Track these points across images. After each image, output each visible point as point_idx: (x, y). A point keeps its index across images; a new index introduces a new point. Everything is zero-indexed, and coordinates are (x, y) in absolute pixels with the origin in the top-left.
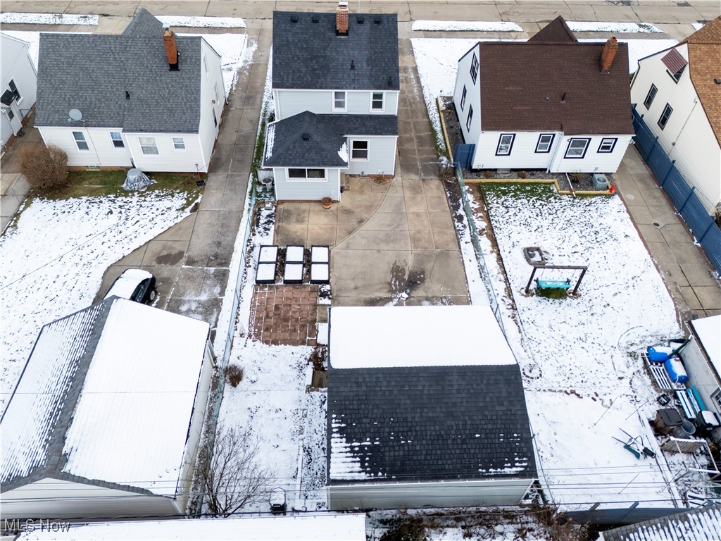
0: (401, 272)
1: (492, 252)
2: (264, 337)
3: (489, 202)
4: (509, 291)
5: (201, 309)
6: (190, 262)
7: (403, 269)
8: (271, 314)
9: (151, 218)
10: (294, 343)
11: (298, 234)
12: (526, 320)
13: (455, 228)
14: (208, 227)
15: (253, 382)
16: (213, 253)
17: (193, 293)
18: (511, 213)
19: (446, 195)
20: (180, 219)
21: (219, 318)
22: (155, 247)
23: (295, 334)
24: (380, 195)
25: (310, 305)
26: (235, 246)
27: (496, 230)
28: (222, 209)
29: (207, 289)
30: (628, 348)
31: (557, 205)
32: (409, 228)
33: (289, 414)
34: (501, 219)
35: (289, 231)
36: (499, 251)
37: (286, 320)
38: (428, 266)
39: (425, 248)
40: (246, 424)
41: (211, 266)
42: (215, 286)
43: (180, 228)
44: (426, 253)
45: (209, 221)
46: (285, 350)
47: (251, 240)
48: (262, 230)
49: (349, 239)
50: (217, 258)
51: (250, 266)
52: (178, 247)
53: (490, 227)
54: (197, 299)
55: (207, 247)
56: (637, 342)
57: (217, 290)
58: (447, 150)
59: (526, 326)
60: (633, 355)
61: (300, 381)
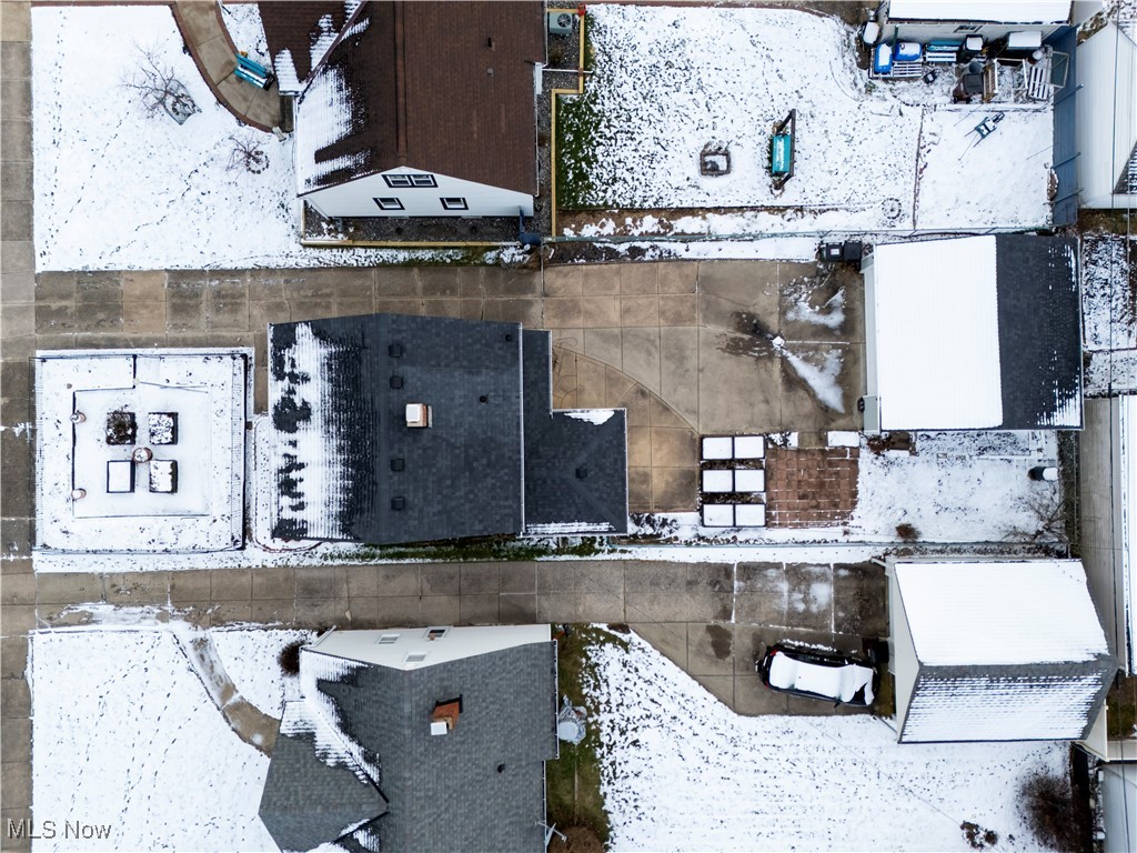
0: (737, 344)
1: (704, 218)
2: (846, 507)
3: (601, 203)
4: (772, 210)
5: (803, 587)
6: (726, 614)
7: (733, 339)
8: (814, 503)
9: (645, 686)
10: (855, 472)
11: (671, 480)
12: (820, 198)
13: (655, 261)
14: (659, 604)
15: (906, 513)
16: (710, 588)
17: (777, 601)
18: (628, 176)
19: (582, 264)
20: (645, 644)
21: (815, 563)
22: (700, 665)
23: (841, 474)
24: (583, 365)
25: (798, 458)
26: (695, 562)
27: (664, 204)
28: (622, 590)
29: (771, 585)
30: (860, 90)
31: (609, 105)
32: (654, 326)
33: (943, 471)
34: (639, 193)
35: (665, 492)
36: (702, 208)
37: (822, 485)
38: (727, 306)
39: (693, 306)
40: (953, 514)
41: (732, 587)
42: (766, 576)
43: (663, 640)
44: (704, 306)
45: (646, 604)
46: (865, 483)
47: (686, 541)
48: (667, 528)
49: (678, 411)
50: (718, 582)
51: (734, 538)
52: (700, 635)
53: (655, 211)
54: (786, 594)
55: (698, 597)
56: (852, 77)
57: (772, 573)
58: (466, 248)
59: (828, 201)
60: (870, 89)
61: (905, 463)
